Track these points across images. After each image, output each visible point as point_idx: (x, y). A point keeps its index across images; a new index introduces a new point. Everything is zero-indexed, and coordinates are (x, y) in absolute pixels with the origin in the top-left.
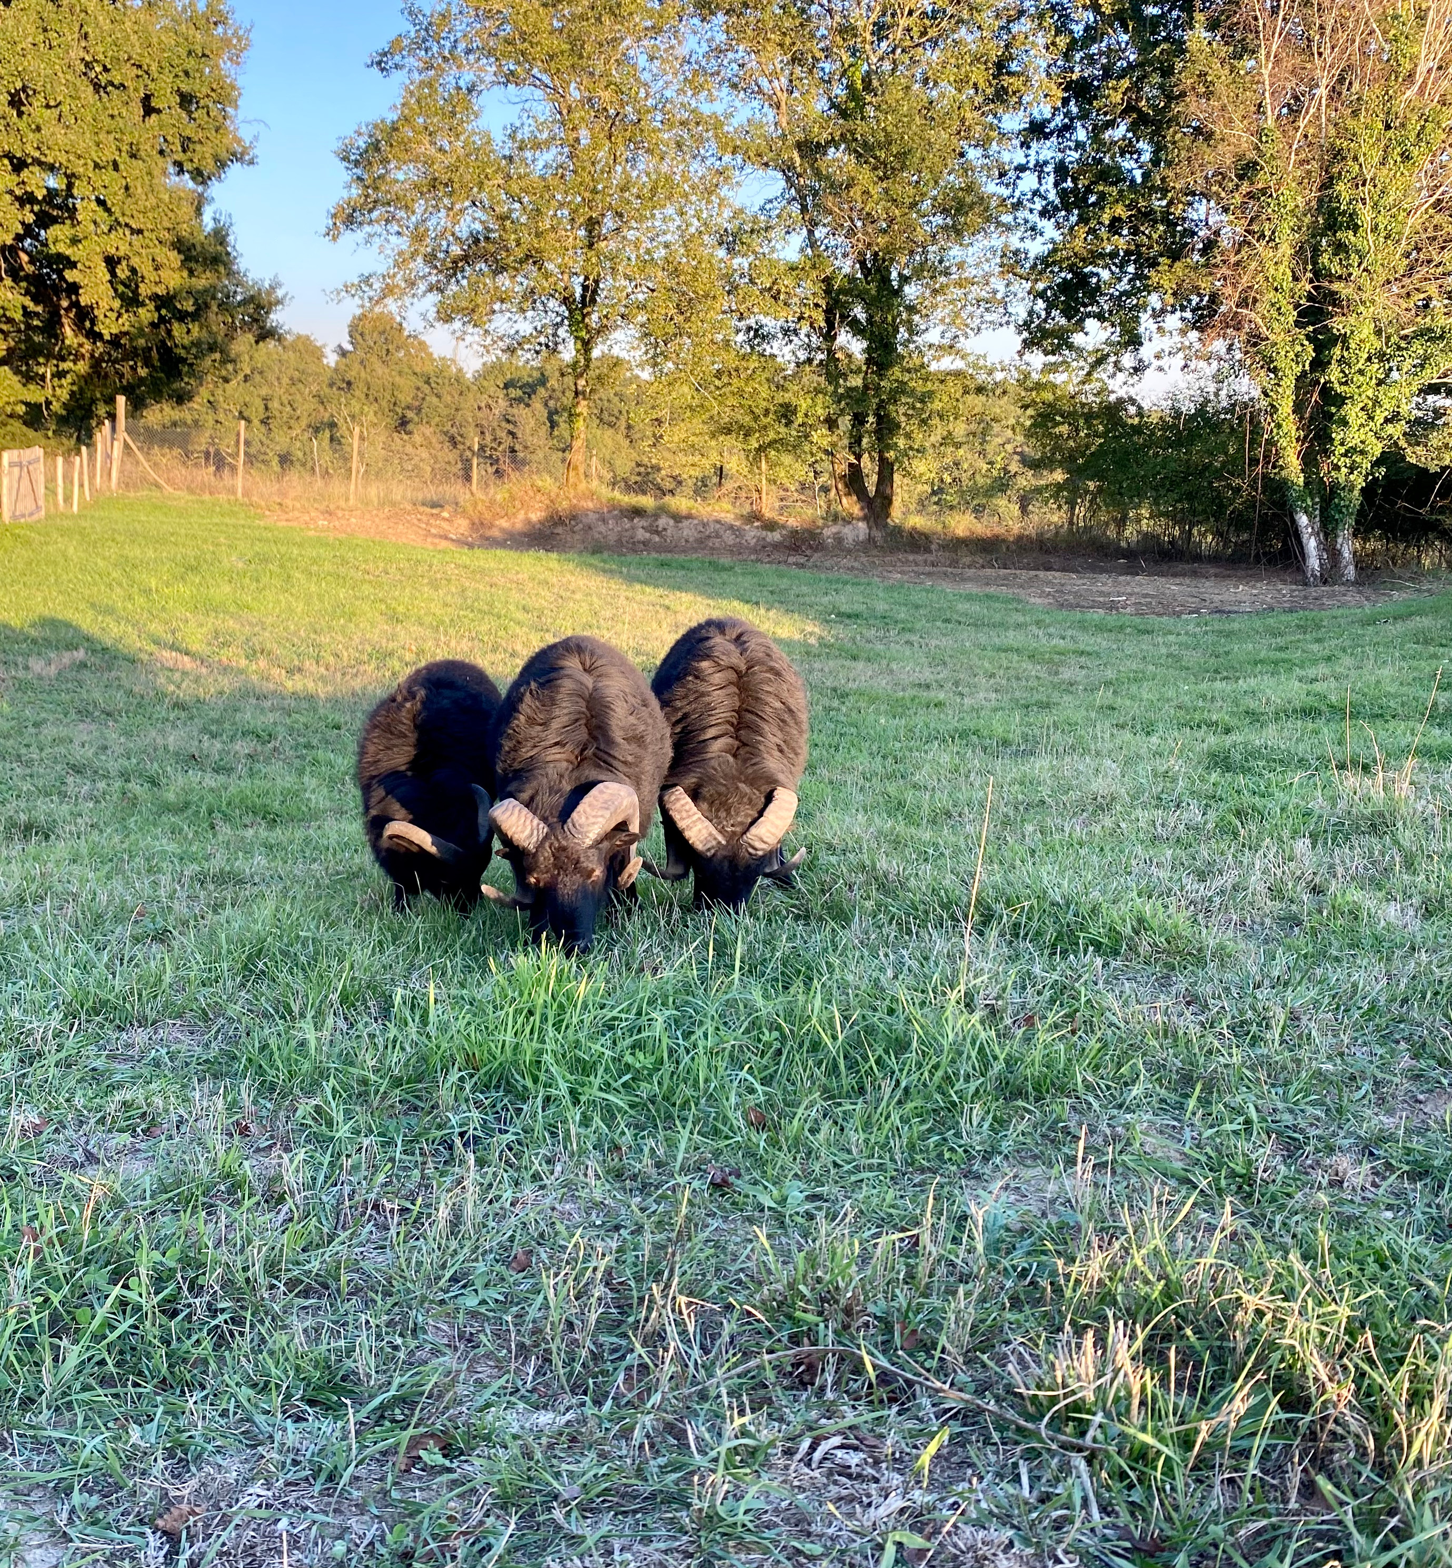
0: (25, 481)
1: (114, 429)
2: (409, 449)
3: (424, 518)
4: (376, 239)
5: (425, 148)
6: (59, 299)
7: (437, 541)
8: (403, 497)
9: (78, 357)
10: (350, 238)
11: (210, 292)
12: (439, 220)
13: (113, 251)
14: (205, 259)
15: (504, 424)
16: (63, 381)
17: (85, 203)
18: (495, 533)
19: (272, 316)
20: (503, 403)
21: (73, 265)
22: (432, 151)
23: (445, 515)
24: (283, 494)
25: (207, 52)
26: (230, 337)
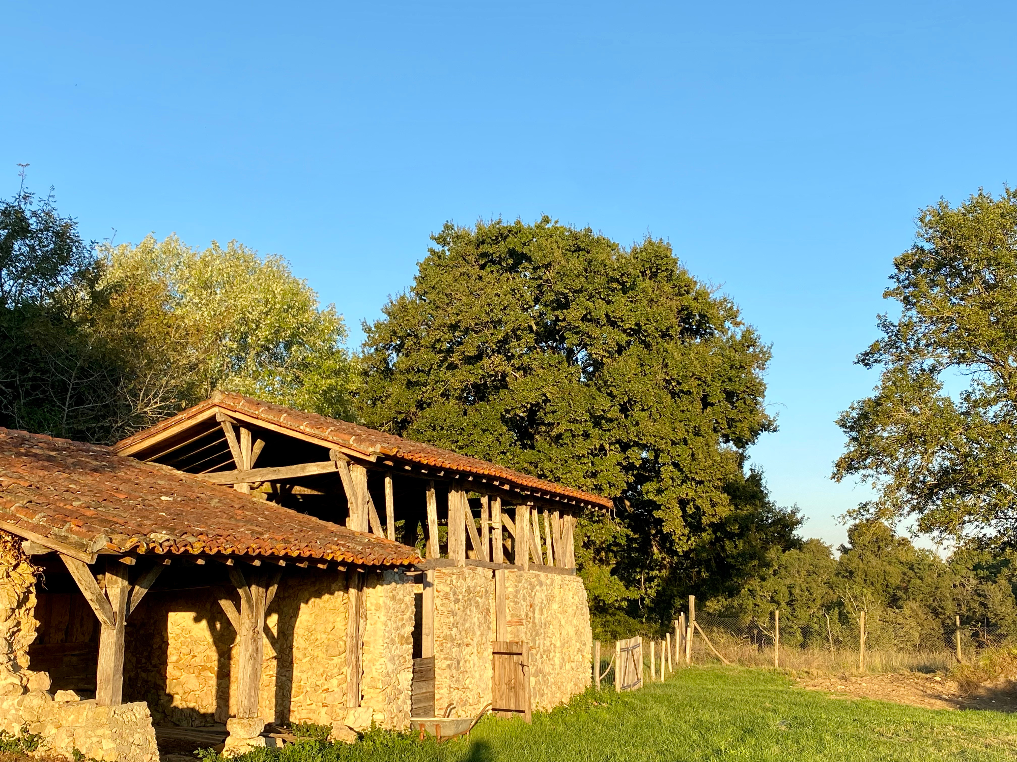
0: (631, 660)
1: (687, 619)
2: (900, 620)
3: (921, 682)
4: (870, 478)
5: (902, 413)
6: (650, 529)
7: (933, 701)
8: (902, 664)
9: (662, 567)
10: (850, 479)
11: (749, 518)
12: (915, 461)
13: (685, 496)
14: (746, 497)
15: (976, 597)
16: (652, 584)
17: (666, 467)
18: (981, 692)
19: (794, 532)
20: (974, 581)
21: (658, 507)
22: (907, 416)
23: (938, 678)
24: (808, 663)
25: (743, 365)
26: (765, 549)
